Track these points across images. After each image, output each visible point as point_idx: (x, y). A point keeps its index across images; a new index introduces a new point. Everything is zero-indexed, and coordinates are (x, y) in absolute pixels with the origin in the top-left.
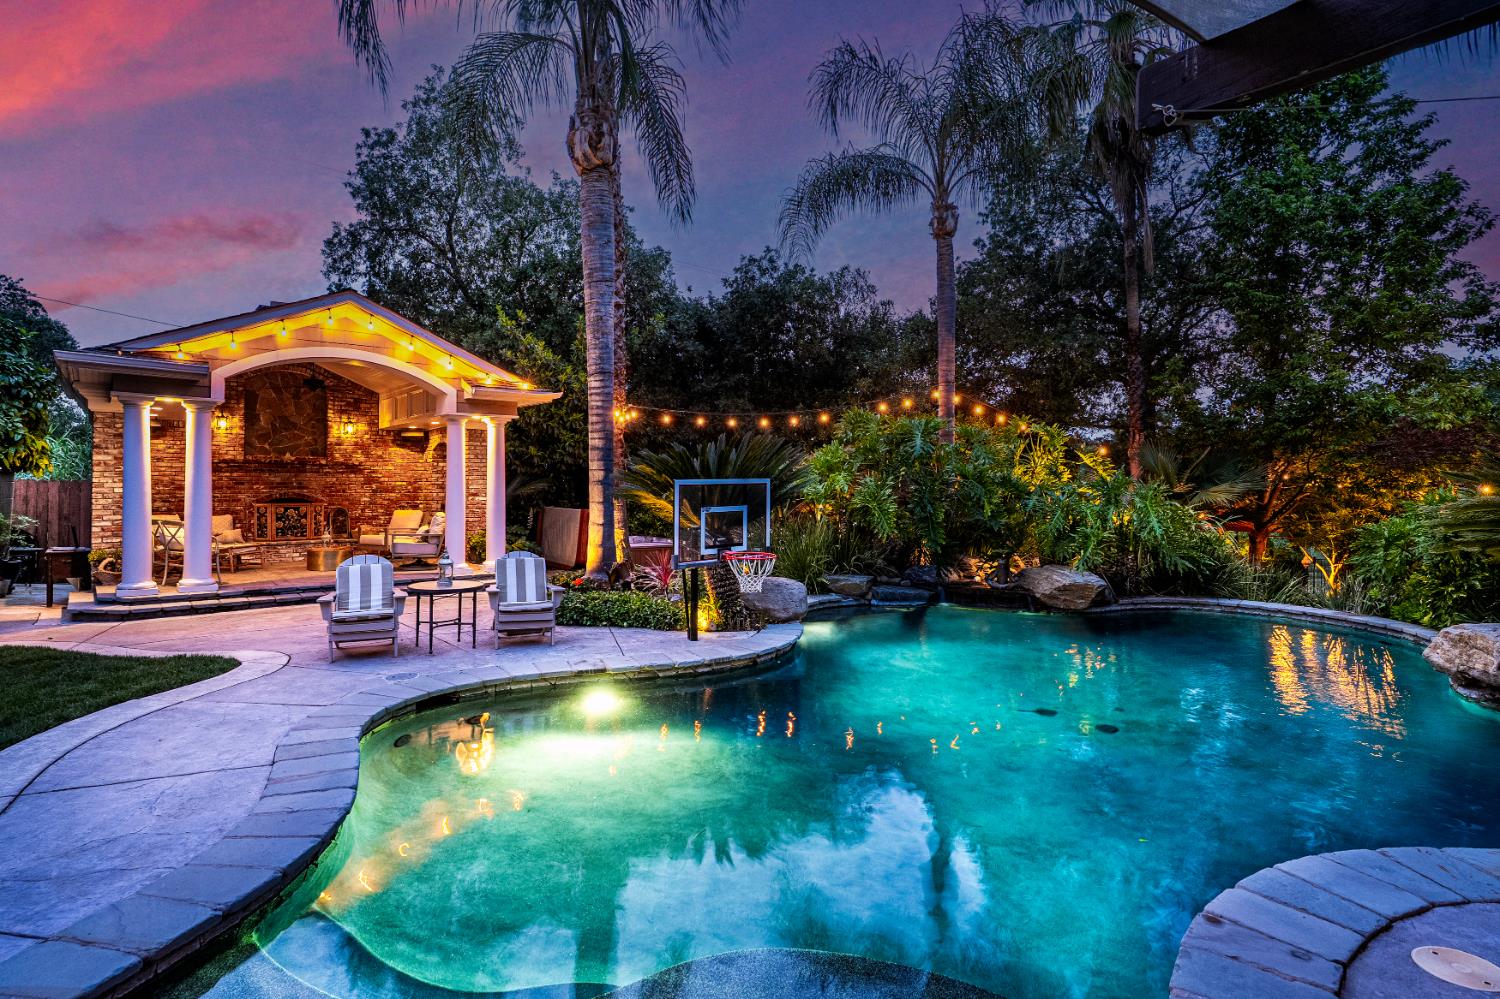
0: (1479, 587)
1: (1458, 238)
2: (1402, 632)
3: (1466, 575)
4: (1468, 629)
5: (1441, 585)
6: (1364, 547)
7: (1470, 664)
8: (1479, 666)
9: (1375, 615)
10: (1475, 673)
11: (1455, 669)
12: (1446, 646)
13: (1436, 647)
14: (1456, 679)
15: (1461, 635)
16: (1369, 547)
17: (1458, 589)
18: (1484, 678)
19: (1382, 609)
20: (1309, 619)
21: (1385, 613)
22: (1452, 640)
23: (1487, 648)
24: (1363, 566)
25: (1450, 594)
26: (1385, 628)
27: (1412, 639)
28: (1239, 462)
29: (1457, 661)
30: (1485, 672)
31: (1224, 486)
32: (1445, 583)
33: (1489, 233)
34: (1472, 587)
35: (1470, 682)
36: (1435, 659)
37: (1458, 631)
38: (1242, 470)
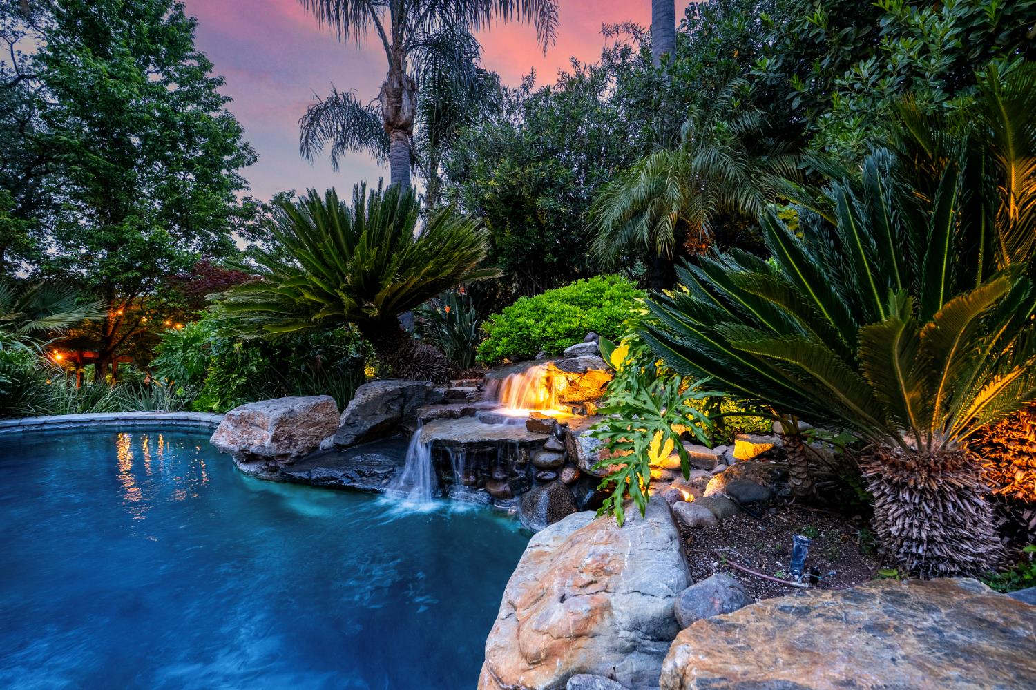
0: (256, 371)
1: (237, 163)
2: (200, 421)
3: (246, 362)
4: (249, 408)
5: (227, 373)
6: (165, 349)
7: (250, 442)
8: (257, 442)
9: (181, 410)
10: (253, 449)
11: (237, 449)
12: (231, 428)
13: (222, 431)
14: (239, 457)
15: (241, 416)
16: (171, 349)
17: (241, 375)
18: (261, 452)
19: (186, 405)
20: (122, 423)
21: (188, 407)
22: (235, 421)
23: (263, 424)
24: (165, 367)
25: (234, 380)
26: (187, 420)
27: (207, 425)
28: (77, 296)
29: (239, 441)
30: (262, 446)
31: (57, 316)
32: (230, 372)
33: (254, 165)
34: (251, 372)
35: (251, 458)
36: (221, 443)
37: (239, 413)
38: (79, 303)
